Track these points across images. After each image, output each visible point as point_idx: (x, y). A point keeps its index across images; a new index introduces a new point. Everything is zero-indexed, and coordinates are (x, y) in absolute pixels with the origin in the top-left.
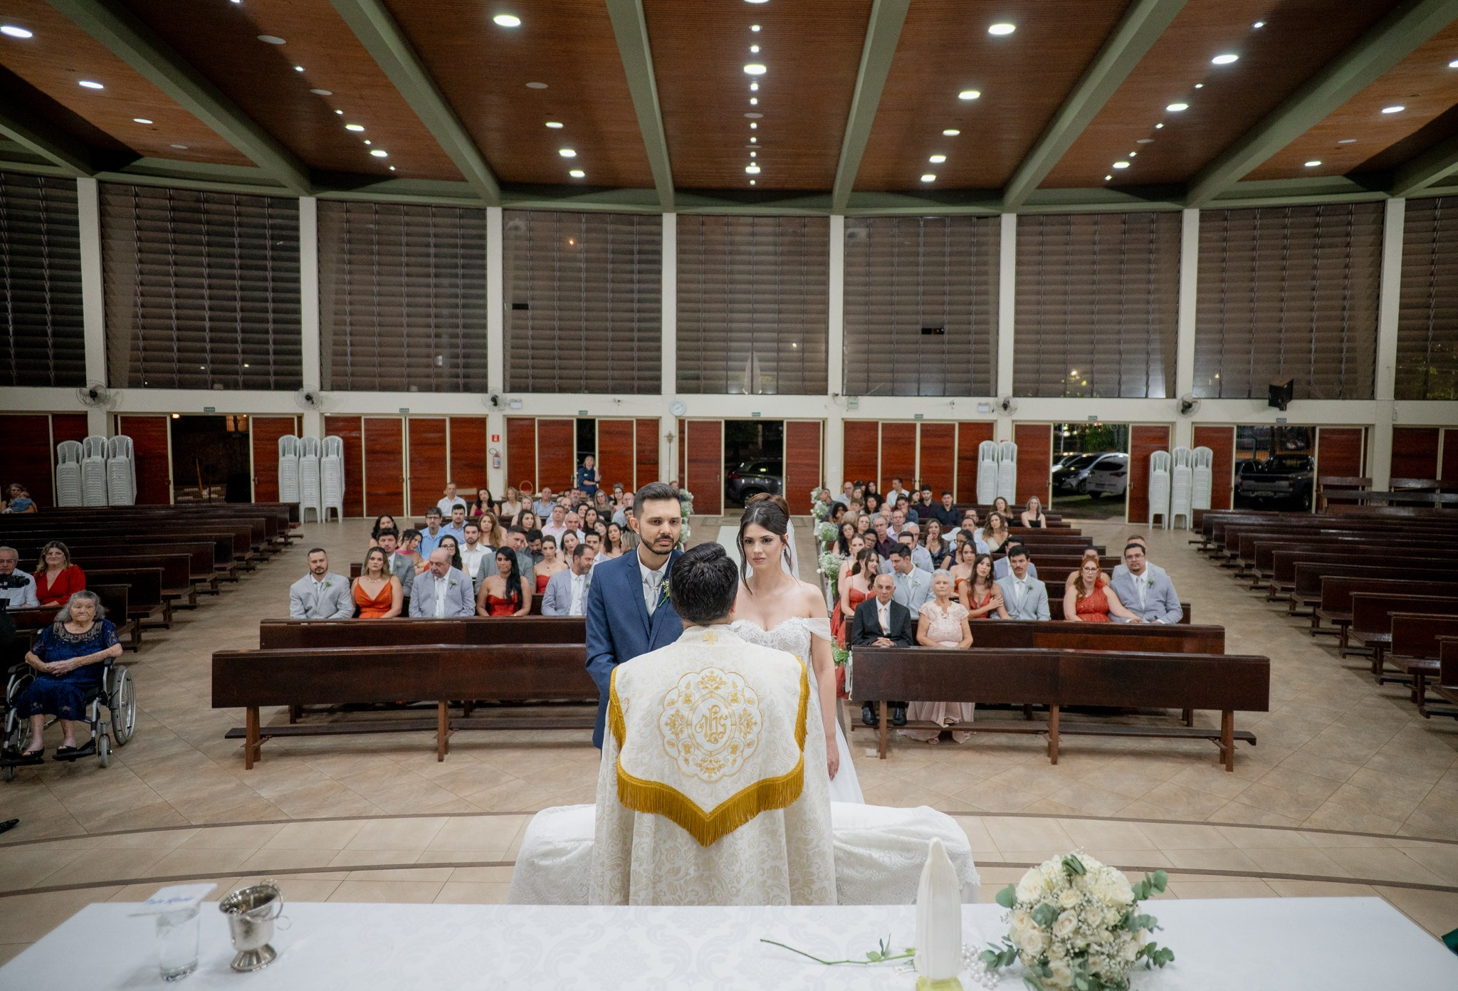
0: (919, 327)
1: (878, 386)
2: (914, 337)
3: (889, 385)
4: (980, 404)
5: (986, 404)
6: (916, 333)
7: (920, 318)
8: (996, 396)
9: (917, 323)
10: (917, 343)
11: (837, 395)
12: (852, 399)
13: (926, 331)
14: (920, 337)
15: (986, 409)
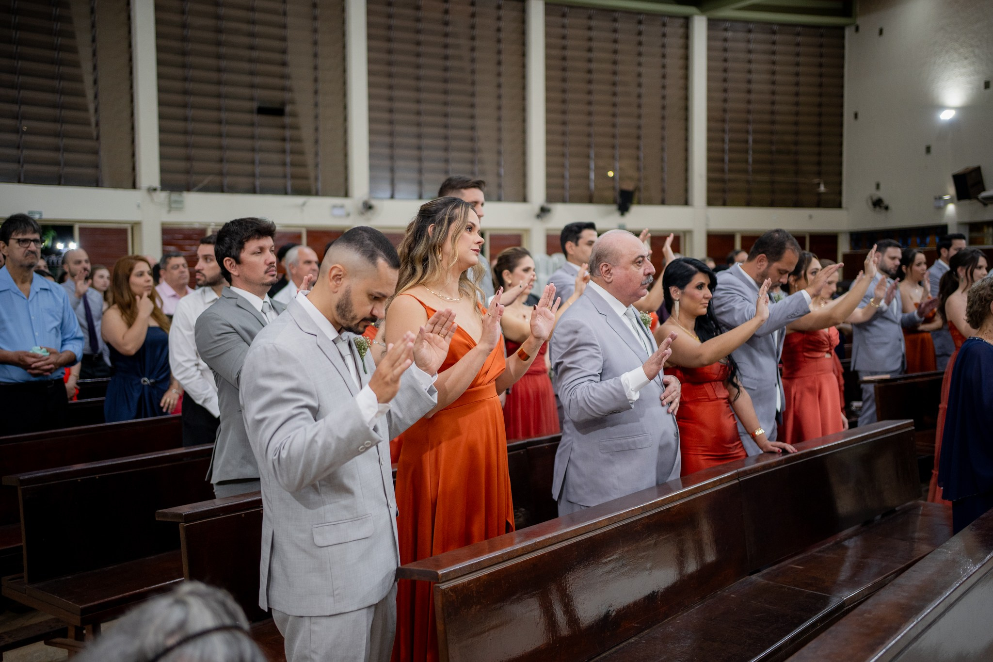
0: (255, 105)
1: (207, 180)
2: (247, 117)
3: (217, 179)
4: (334, 207)
5: (342, 207)
6: (251, 112)
7: (258, 93)
8: (346, 194)
9: (252, 99)
10: (252, 124)
11: (155, 190)
12: (175, 196)
13: (262, 111)
14: (257, 118)
15: (338, 212)
